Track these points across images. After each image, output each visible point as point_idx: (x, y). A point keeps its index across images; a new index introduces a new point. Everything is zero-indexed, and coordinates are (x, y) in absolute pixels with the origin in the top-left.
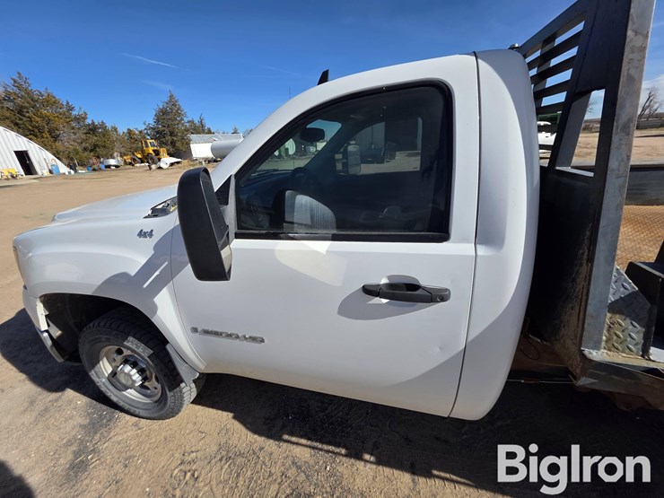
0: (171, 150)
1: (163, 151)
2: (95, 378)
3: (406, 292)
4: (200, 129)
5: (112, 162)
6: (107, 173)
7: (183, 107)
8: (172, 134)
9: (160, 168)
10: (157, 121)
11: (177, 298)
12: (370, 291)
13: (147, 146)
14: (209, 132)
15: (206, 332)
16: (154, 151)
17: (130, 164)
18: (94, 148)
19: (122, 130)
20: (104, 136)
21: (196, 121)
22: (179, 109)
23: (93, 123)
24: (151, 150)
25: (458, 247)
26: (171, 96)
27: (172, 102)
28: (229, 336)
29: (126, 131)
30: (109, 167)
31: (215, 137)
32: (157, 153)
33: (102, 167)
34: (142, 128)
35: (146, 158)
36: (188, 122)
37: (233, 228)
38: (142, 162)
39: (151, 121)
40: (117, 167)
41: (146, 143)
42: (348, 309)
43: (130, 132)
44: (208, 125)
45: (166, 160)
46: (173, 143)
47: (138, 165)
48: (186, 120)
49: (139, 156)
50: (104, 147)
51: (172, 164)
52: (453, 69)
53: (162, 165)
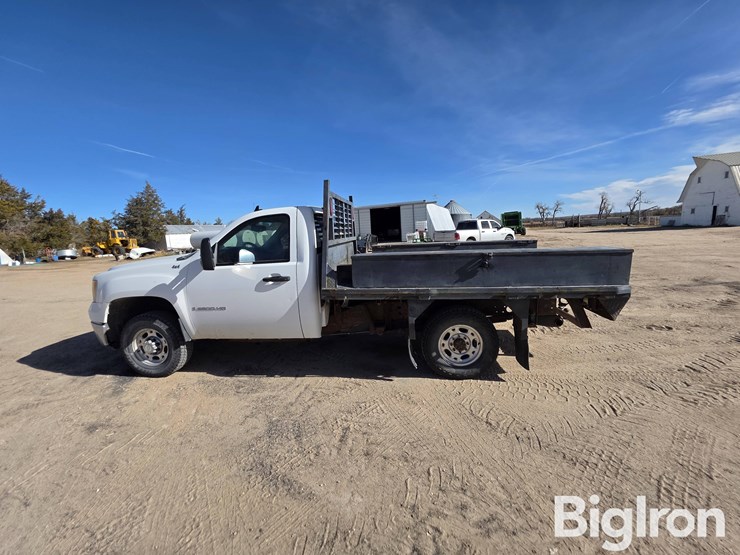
0: (142, 240)
1: (132, 242)
2: (127, 353)
3: (278, 279)
4: (180, 220)
5: (68, 253)
6: (62, 264)
7: (160, 196)
8: (145, 224)
9: (129, 258)
10: (129, 211)
11: (187, 293)
12: (266, 280)
13: (114, 236)
14: (189, 222)
15: (199, 309)
16: (122, 241)
17: (90, 255)
18: (47, 238)
19: (81, 219)
20: (62, 225)
21: (175, 212)
22: (156, 199)
23: (51, 211)
24: (118, 241)
25: (292, 263)
26: (148, 187)
27: (149, 192)
28: (210, 309)
29: (86, 220)
30: (63, 258)
31: (196, 228)
32: (125, 243)
33: (56, 258)
34: (109, 217)
35: (111, 249)
36: (166, 212)
37: (215, 260)
38: (105, 253)
39: (122, 210)
40: (73, 258)
41: (113, 233)
42: (259, 288)
43: (91, 221)
44: (188, 215)
45: (137, 251)
46: (145, 234)
47: (100, 256)
48: (163, 210)
49: (102, 246)
50: (60, 236)
51: (144, 255)
52: (290, 211)
53: (132, 255)
